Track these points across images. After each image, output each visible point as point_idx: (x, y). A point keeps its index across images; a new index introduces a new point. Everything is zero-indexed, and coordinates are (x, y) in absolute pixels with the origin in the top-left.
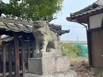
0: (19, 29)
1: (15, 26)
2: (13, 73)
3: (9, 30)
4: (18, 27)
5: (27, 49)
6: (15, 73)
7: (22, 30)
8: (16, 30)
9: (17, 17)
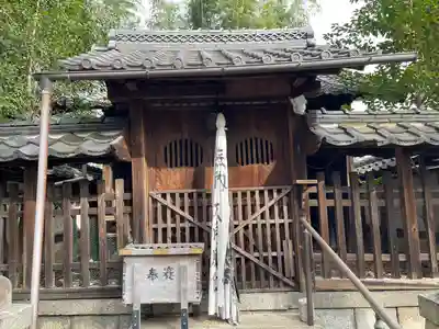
0: (413, 138)
1: (401, 129)
2: (402, 258)
3: (386, 142)
4: (411, 133)
5: (423, 193)
6: (408, 257)
7: (424, 138)
8: (407, 141)
9: (398, 105)
